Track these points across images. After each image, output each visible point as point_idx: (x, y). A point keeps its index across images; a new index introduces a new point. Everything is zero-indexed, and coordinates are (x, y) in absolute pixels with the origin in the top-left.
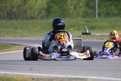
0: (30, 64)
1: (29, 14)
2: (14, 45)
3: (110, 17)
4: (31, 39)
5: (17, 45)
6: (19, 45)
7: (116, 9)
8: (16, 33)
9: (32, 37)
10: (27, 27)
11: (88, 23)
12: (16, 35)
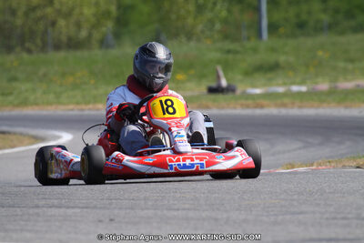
1: (64, 30)
4: (44, 113)
10: (45, 75)
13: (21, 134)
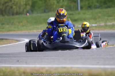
0: (17, 57)
1: (15, 10)
2: (2, 40)
3: (91, 9)
4: (17, 33)
5: (5, 39)
6: (6, 39)
7: (97, 2)
8: (3, 28)
9: (19, 32)
10: (13, 23)
11: (71, 16)
12: (3, 30)
13: (12, 40)
